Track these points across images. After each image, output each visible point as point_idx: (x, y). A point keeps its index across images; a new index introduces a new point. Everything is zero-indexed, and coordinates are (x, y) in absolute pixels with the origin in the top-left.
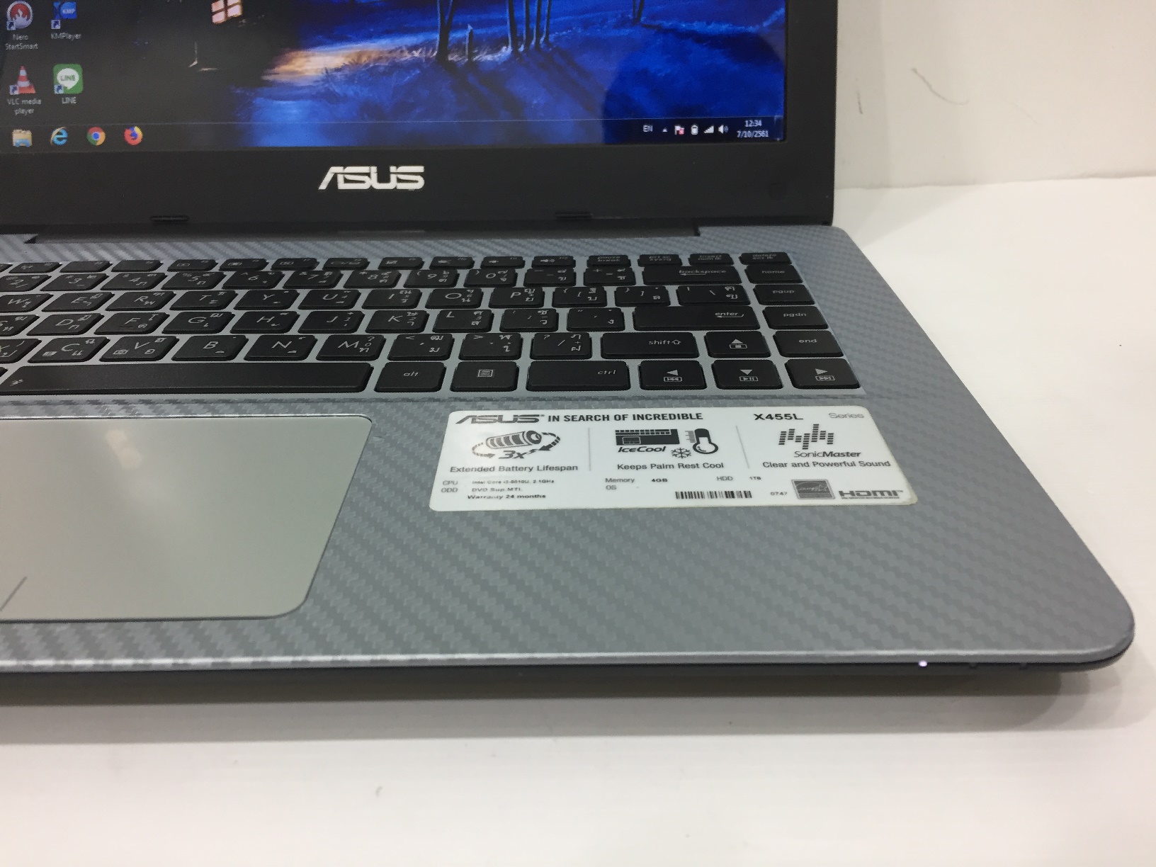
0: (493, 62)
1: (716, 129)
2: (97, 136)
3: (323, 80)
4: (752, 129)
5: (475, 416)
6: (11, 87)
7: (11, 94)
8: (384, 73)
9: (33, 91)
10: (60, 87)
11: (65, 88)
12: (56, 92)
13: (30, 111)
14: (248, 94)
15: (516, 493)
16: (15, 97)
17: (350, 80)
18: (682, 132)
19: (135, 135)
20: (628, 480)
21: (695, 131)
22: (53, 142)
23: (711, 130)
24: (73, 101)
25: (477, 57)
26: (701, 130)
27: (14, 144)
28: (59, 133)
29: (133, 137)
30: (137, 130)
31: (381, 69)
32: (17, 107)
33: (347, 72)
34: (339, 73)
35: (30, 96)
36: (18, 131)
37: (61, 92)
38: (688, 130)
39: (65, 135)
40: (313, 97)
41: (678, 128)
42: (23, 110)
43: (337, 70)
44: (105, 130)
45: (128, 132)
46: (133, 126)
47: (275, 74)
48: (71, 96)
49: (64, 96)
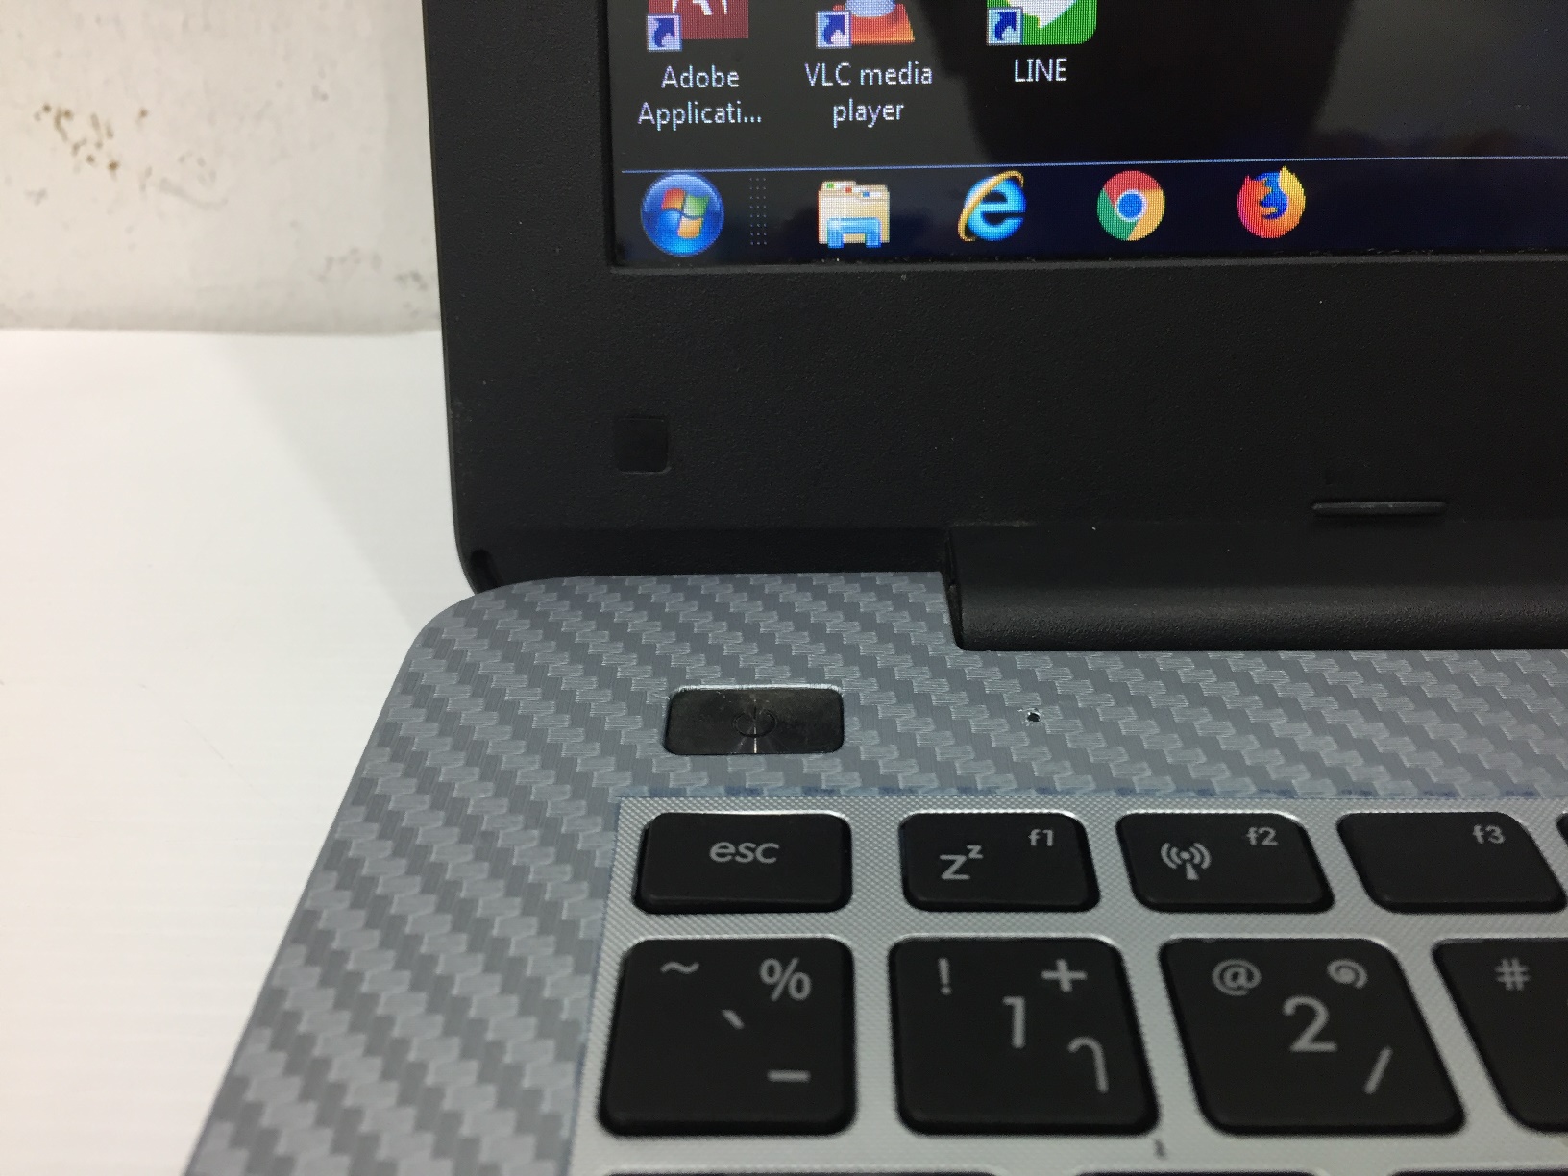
2: (1133, 207)
6: (822, 20)
7: (821, 43)
9: (905, 34)
10: (1008, 20)
11: (1030, 22)
12: (992, 39)
13: (890, 112)
16: (833, 56)
19: (1276, 202)
22: (968, 231)
24: (1056, 71)
27: (823, 238)
28: (994, 197)
29: (1273, 210)
30: (1289, 184)
32: (839, 95)
35: (891, 55)
36: (839, 185)
37: (1012, 37)
39: (1013, 203)
42: (862, 109)
44: (1164, 179)
45: (1254, 190)
46: (1271, 168)
48: (1046, 52)
49: (1023, 52)
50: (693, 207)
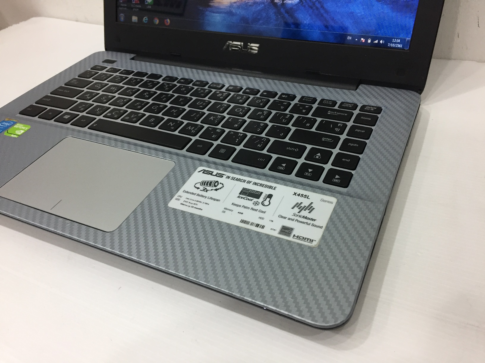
0: (292, 4)
1: (379, 42)
2: (156, 21)
3: (229, 6)
4: (395, 43)
5: (205, 170)
8: (250, 6)
9: (139, 2)
10: (147, 2)
12: (145, 3)
13: (138, 10)
14: (204, 10)
15: (195, 206)
16: (133, 4)
17: (239, 7)
18: (364, 41)
19: (167, 22)
20: (231, 210)
21: (369, 41)
22: (144, 22)
23: (376, 42)
24: (150, 7)
25: (286, 1)
26: (372, 41)
27: (132, 21)
28: (145, 19)
30: (168, 20)
31: (250, 4)
32: (134, 8)
33: (238, 4)
34: (235, 4)
35: (137, 4)
36: (134, 16)
37: (147, 3)
38: (366, 41)
39: (147, 20)
40: (225, 13)
41: (362, 39)
42: (136, 9)
43: (235, 3)
44: (159, 19)
45: (166, 21)
46: (167, 19)
47: (214, 3)
48: (150, 5)
49: (148, 5)
50: (123, 17)
